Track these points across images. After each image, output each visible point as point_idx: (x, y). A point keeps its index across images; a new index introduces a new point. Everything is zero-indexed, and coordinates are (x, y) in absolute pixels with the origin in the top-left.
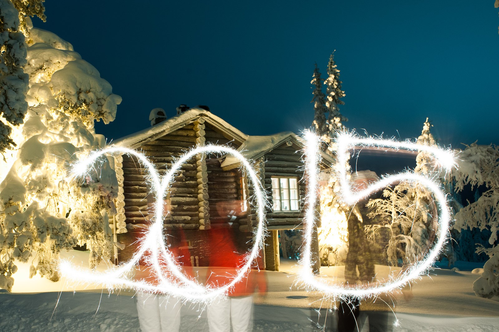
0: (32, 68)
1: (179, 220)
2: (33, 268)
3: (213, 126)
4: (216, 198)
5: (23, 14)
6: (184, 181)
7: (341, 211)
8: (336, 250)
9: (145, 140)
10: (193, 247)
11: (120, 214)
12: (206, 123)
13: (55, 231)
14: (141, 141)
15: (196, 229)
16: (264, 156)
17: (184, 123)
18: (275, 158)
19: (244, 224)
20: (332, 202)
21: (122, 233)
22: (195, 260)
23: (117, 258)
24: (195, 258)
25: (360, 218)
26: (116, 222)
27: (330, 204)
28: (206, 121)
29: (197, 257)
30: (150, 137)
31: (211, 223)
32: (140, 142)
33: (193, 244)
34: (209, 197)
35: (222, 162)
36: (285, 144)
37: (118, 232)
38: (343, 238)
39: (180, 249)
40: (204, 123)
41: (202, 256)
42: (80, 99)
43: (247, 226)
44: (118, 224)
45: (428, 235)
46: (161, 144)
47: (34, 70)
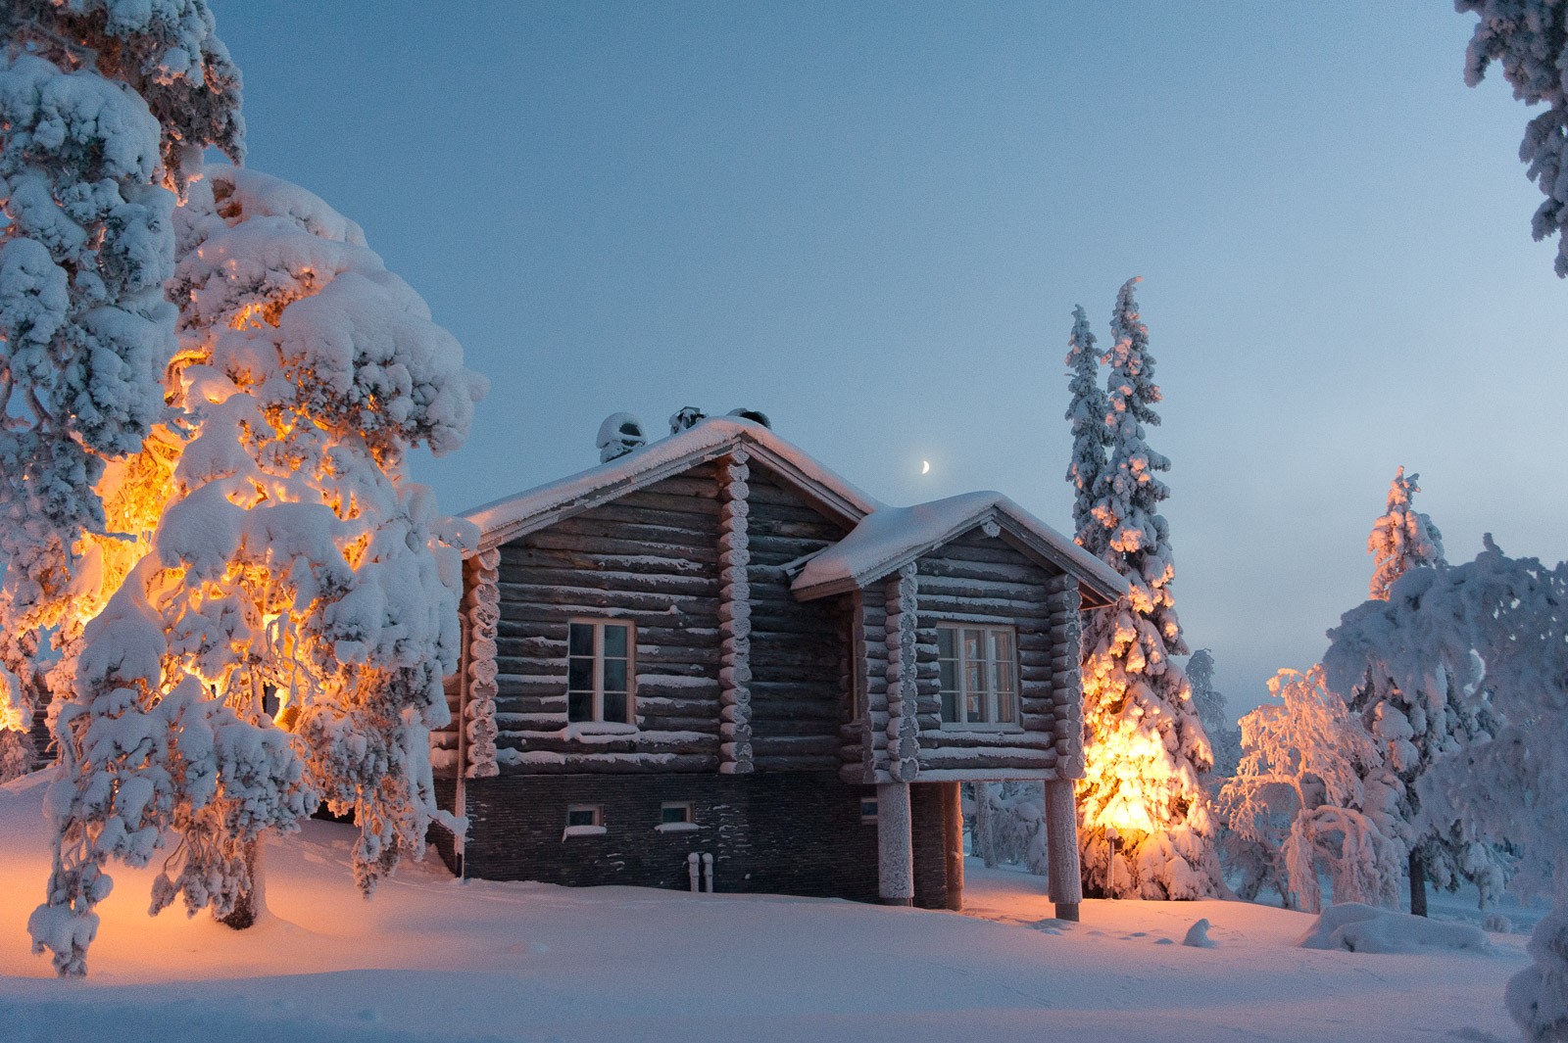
0: (230, 287)
1: (659, 743)
2: (163, 886)
3: (771, 472)
4: (775, 681)
5: (174, 138)
6: (681, 628)
7: (1149, 729)
8: (1134, 847)
9: (571, 503)
10: (699, 824)
11: (480, 718)
12: (752, 462)
13: (245, 769)
14: (558, 508)
15: (712, 770)
16: (914, 564)
17: (687, 460)
18: (951, 569)
19: (855, 761)
20: (1120, 702)
21: (483, 775)
22: (702, 866)
23: (462, 853)
24: (701, 860)
25: (1205, 751)
26: (468, 743)
27: (1116, 708)
28: (751, 457)
29: (708, 857)
30: (584, 497)
31: (754, 754)
32: (553, 509)
33: (699, 816)
34: (751, 677)
35: (796, 576)
36: (978, 529)
37: (472, 772)
38: (1154, 810)
39: (659, 831)
40: (746, 462)
41: (723, 855)
42: (362, 381)
43: (861, 766)
44: (471, 749)
45: (1410, 808)
46: (616, 518)
47: (234, 292)
